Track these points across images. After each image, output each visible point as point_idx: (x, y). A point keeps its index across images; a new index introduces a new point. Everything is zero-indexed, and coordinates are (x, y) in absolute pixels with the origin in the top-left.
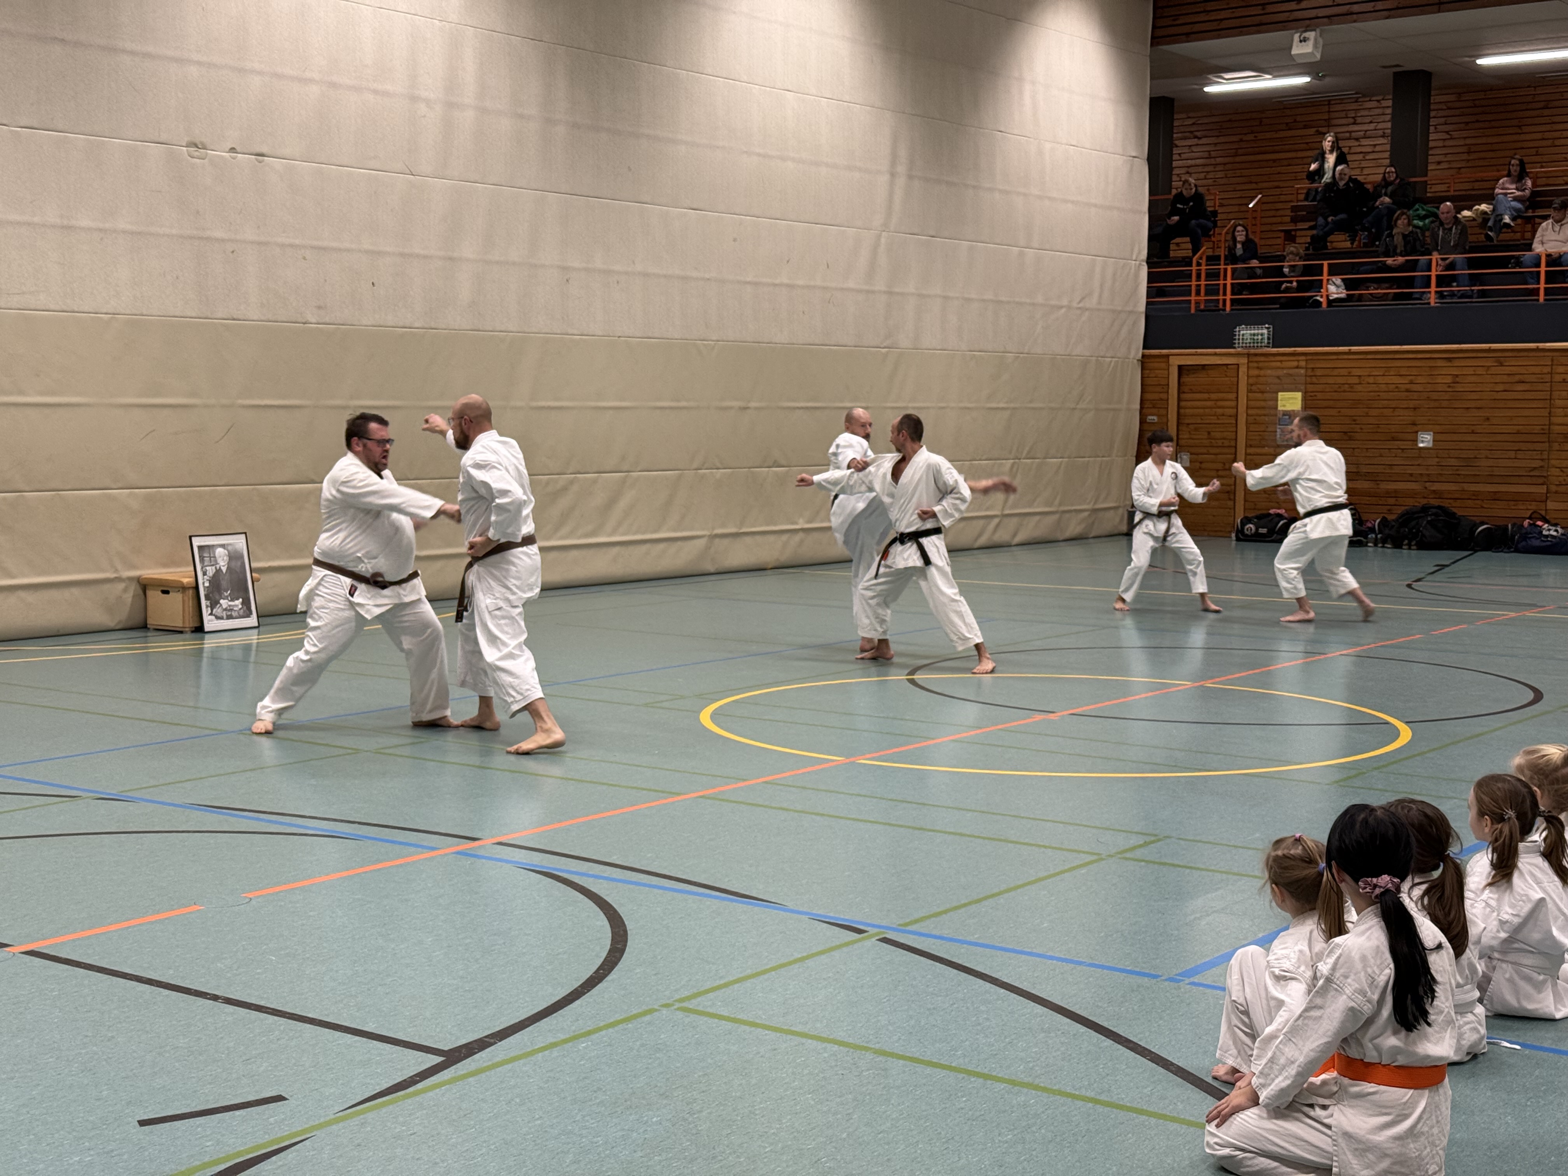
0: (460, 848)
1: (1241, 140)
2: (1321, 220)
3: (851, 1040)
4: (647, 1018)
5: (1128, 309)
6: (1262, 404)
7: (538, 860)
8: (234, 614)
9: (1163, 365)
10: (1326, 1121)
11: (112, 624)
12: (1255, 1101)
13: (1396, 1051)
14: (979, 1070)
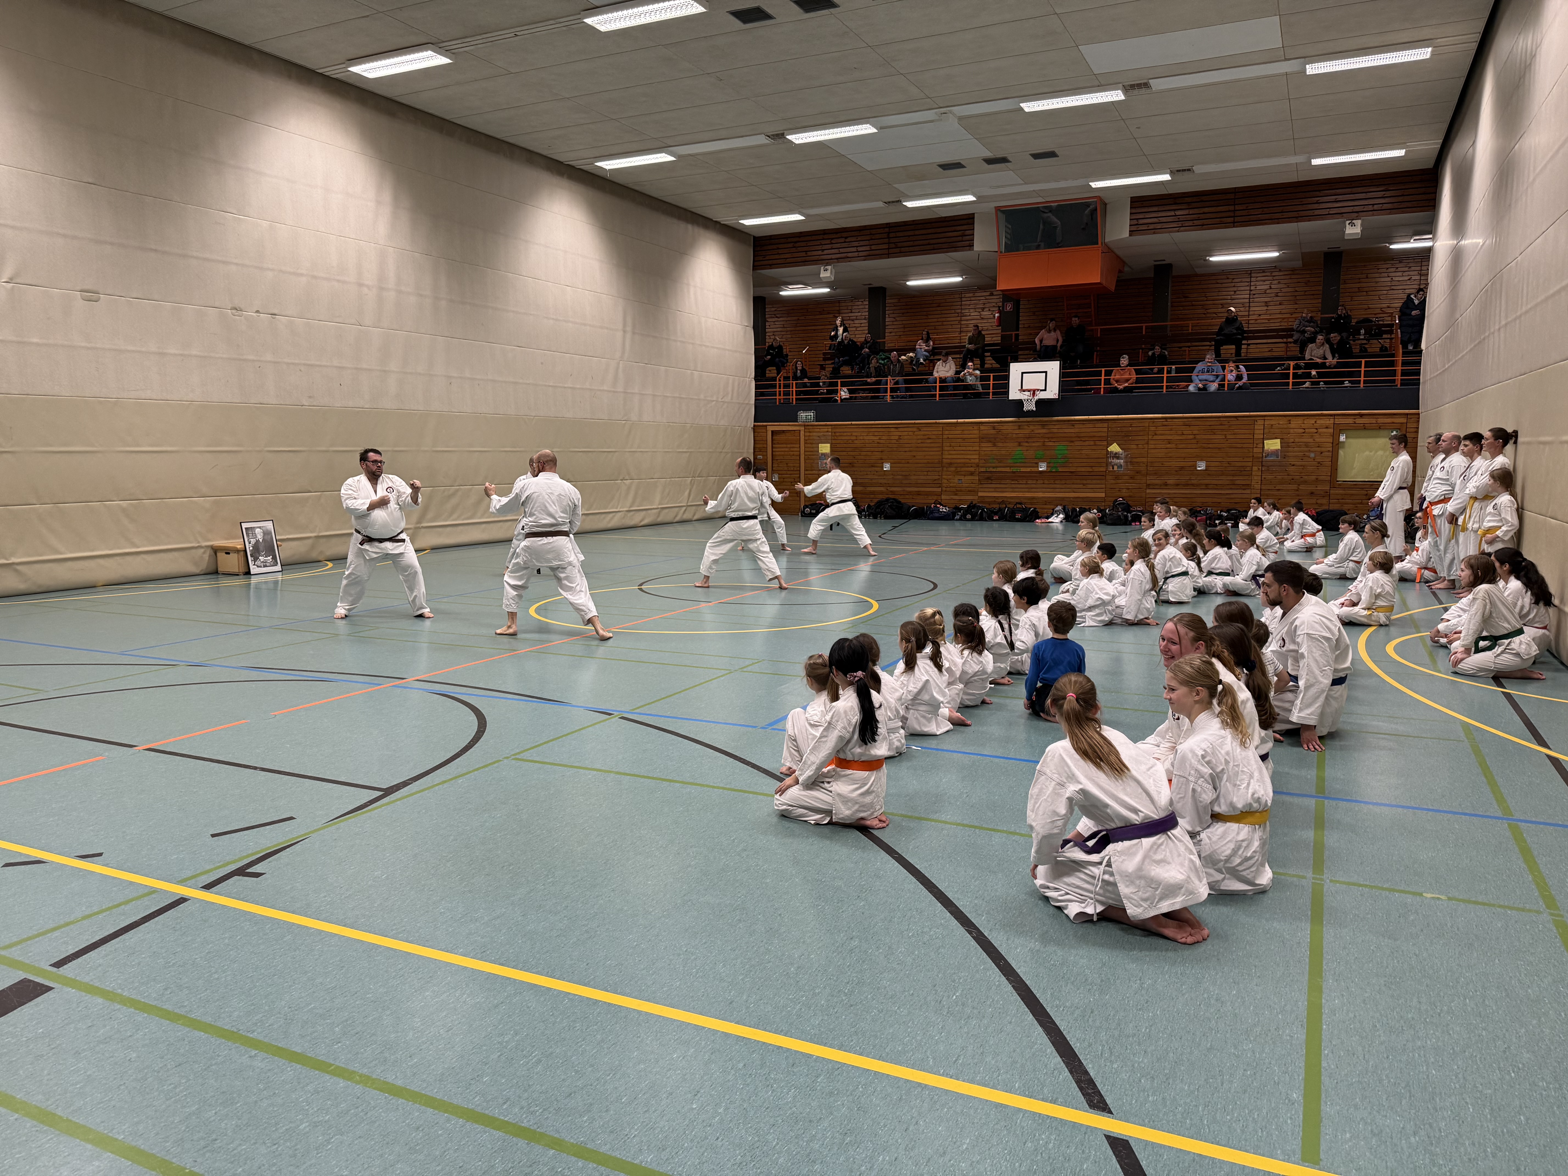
0: (394, 684)
1: (798, 319)
2: (837, 360)
3: (603, 768)
4: (496, 765)
5: (747, 402)
6: (812, 449)
7: (438, 687)
8: (268, 564)
9: (764, 430)
10: (829, 789)
11: (197, 571)
12: (797, 782)
13: (861, 754)
14: (667, 778)
